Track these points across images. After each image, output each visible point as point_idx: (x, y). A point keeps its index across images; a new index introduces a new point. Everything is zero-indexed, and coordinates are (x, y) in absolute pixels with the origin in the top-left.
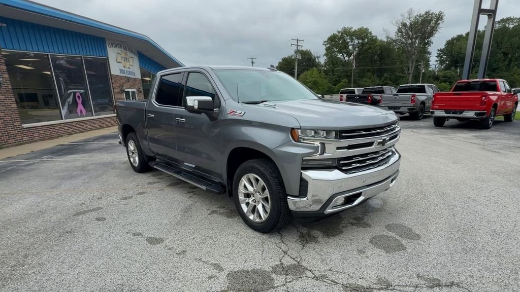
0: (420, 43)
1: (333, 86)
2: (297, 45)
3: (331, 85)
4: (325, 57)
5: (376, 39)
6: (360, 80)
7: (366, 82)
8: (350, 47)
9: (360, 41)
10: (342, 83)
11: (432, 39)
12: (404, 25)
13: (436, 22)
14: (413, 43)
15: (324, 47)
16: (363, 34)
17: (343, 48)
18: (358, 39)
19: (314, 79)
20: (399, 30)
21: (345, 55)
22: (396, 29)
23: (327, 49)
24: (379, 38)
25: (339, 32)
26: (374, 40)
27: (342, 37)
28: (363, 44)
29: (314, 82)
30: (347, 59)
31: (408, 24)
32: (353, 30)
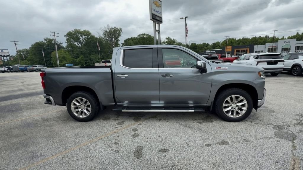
0: (115, 40)
1: (75, 59)
2: (55, 36)
3: (74, 59)
4: (67, 44)
5: (94, 36)
6: (90, 56)
7: (93, 57)
8: (81, 40)
9: (86, 37)
10: (80, 57)
11: (119, 39)
12: (106, 32)
13: (120, 32)
14: (112, 40)
15: (65, 38)
16: (86, 33)
17: (77, 39)
18: (84, 36)
19: (62, 55)
20: (104, 34)
21: (79, 43)
22: (103, 33)
23: (67, 40)
24: (95, 36)
25: (73, 31)
26: (93, 37)
27: (75, 34)
28: (88, 39)
29: (63, 57)
30: (80, 45)
31: (108, 31)
32: (81, 31)
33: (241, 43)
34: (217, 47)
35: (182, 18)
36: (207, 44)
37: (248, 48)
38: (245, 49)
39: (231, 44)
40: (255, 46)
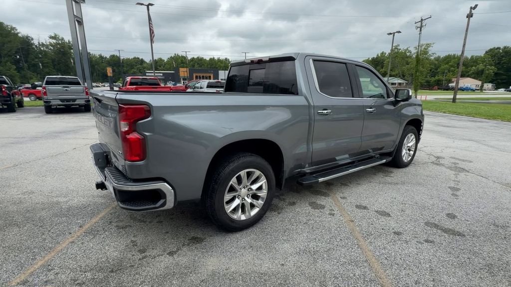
33: (196, 64)
34: (160, 67)
35: (142, 4)
36: (142, 60)
37: (211, 73)
38: (208, 75)
39: (182, 65)
40: (220, 72)
